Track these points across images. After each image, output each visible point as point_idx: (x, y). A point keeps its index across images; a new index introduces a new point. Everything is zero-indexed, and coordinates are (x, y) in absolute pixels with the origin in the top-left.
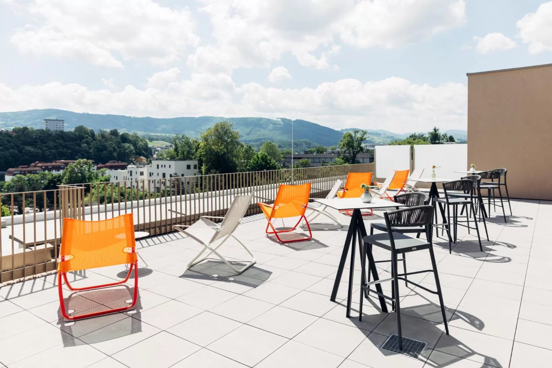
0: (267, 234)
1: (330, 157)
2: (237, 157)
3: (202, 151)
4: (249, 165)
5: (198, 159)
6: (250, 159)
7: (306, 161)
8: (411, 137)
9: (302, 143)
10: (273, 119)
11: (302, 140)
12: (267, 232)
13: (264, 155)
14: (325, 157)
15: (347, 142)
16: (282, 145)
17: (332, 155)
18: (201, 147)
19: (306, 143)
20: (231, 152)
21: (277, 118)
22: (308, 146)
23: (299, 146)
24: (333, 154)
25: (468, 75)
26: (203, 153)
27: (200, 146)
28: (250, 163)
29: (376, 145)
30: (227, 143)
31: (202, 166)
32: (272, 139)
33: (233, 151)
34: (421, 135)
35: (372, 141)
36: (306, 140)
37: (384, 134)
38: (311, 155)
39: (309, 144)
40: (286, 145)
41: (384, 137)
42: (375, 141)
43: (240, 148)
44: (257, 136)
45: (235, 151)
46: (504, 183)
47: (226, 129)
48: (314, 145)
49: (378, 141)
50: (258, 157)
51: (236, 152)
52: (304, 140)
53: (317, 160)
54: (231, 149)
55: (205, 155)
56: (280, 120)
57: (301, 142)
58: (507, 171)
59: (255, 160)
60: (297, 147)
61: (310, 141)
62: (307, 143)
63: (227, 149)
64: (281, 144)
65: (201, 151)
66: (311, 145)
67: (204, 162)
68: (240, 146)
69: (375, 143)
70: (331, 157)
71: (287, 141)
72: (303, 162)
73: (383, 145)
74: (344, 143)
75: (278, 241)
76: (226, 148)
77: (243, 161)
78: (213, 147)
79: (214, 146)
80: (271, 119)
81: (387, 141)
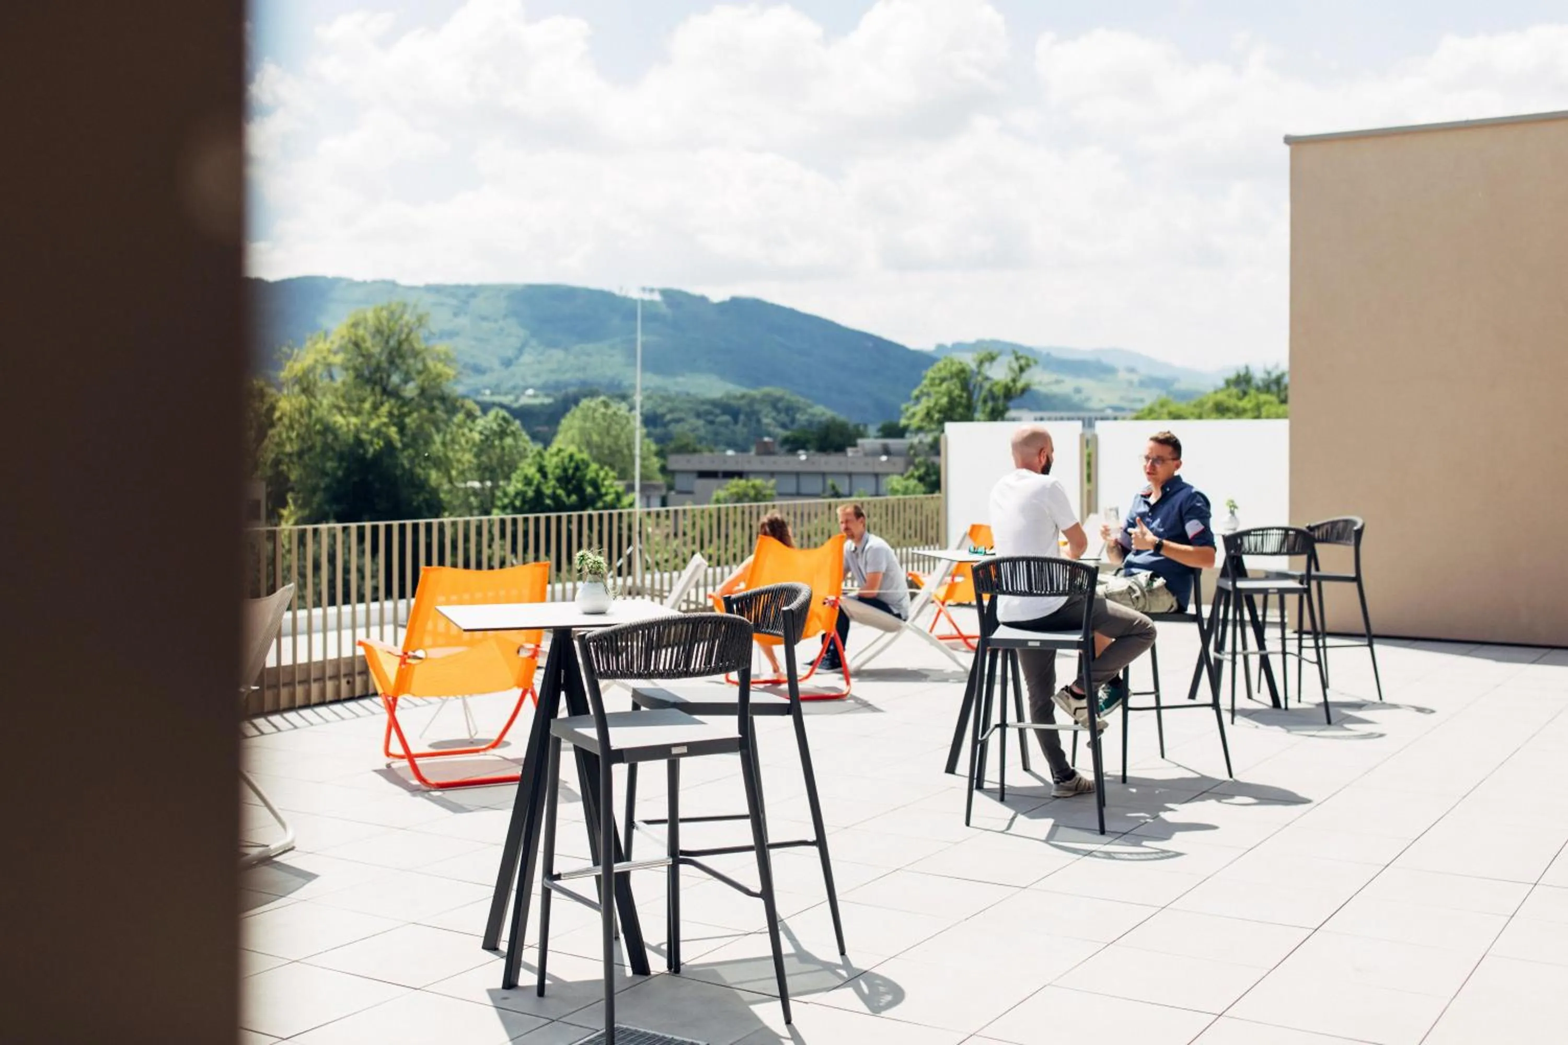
0: (389, 760)
1: (869, 469)
2: (442, 464)
3: (284, 436)
4: (499, 503)
5: (269, 472)
6: (508, 478)
7: (754, 487)
8: (1228, 383)
9: (757, 407)
10: (623, 293)
11: (756, 393)
12: (388, 754)
13: (571, 457)
14: (851, 469)
15: (944, 400)
16: (663, 415)
17: (882, 463)
18: (280, 419)
19: (774, 403)
20: (417, 440)
21: (644, 289)
22: (783, 417)
23: (742, 417)
24: (884, 458)
25: (1289, 140)
26: (288, 449)
27: (277, 414)
28: (506, 494)
29: (1096, 419)
30: (405, 402)
31: (284, 505)
32: (619, 386)
33: (428, 441)
34: (1274, 375)
35: (1076, 398)
36: (776, 391)
37: (1132, 370)
38: (790, 458)
39: (790, 410)
40: (682, 415)
41: (1130, 383)
42: (1088, 399)
43: (460, 426)
44: (552, 371)
45: (438, 438)
46: (1353, 575)
47: (396, 338)
48: (814, 415)
49: (1101, 400)
50: (542, 470)
51: (444, 444)
52: (767, 389)
53: (815, 485)
54: (420, 427)
55: (301, 454)
56: (657, 297)
57: (753, 400)
58: (1363, 527)
59: (528, 481)
60: (736, 421)
61: (794, 398)
62: (780, 405)
63: (402, 429)
64: (660, 410)
65: (280, 434)
66: (798, 416)
67: (292, 489)
68: (459, 417)
69: (1090, 410)
70: (878, 469)
71: (688, 394)
72: (740, 490)
73: (1115, 419)
74: (931, 404)
75: (415, 782)
76: (395, 425)
77: (477, 485)
78: (339, 419)
79: (344, 416)
80: (617, 292)
81: (1142, 401)
